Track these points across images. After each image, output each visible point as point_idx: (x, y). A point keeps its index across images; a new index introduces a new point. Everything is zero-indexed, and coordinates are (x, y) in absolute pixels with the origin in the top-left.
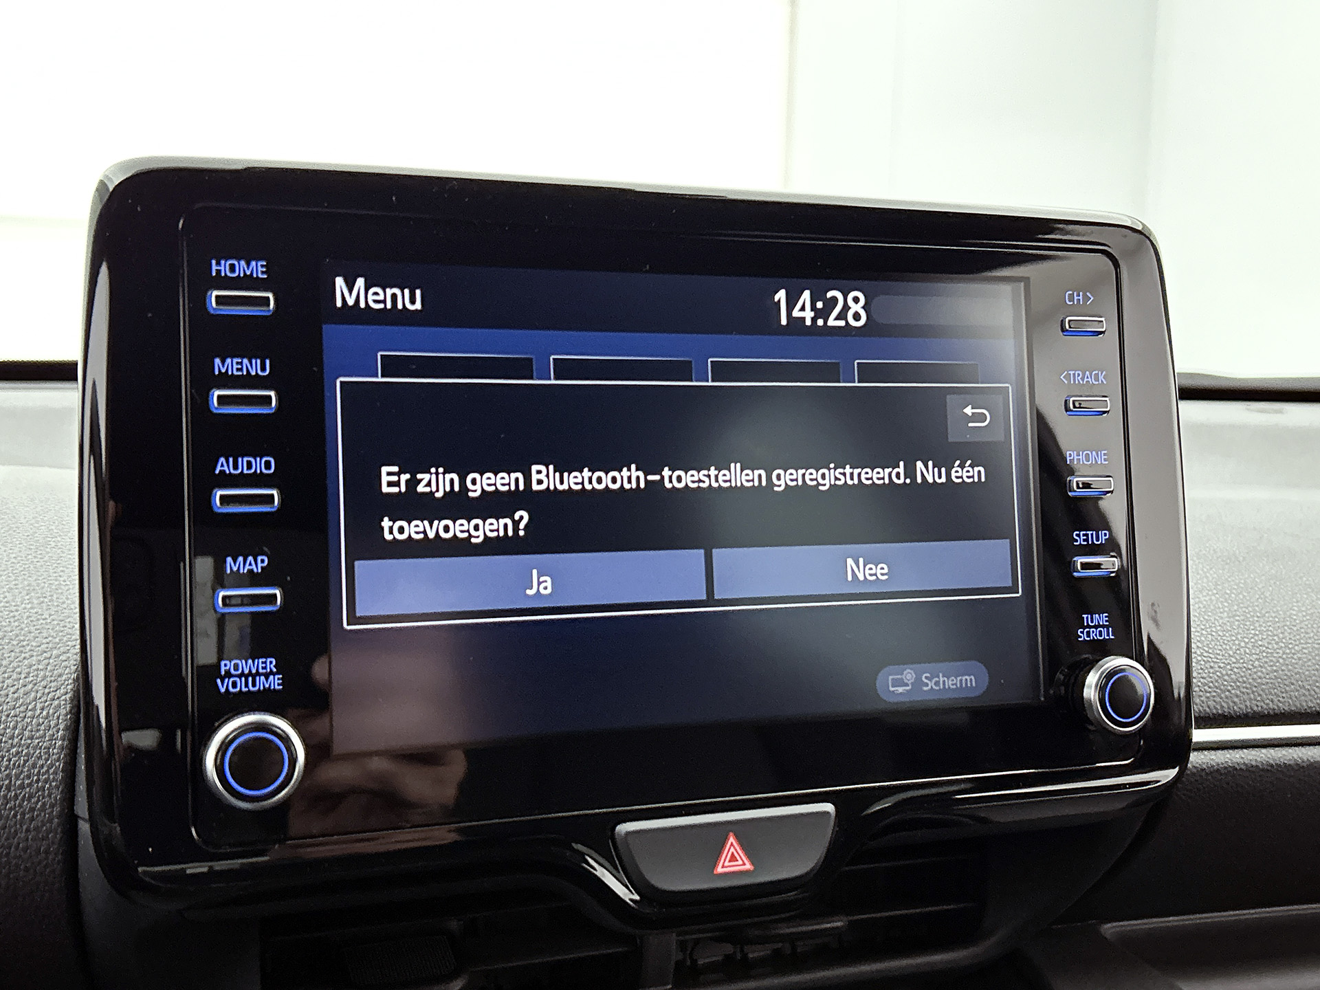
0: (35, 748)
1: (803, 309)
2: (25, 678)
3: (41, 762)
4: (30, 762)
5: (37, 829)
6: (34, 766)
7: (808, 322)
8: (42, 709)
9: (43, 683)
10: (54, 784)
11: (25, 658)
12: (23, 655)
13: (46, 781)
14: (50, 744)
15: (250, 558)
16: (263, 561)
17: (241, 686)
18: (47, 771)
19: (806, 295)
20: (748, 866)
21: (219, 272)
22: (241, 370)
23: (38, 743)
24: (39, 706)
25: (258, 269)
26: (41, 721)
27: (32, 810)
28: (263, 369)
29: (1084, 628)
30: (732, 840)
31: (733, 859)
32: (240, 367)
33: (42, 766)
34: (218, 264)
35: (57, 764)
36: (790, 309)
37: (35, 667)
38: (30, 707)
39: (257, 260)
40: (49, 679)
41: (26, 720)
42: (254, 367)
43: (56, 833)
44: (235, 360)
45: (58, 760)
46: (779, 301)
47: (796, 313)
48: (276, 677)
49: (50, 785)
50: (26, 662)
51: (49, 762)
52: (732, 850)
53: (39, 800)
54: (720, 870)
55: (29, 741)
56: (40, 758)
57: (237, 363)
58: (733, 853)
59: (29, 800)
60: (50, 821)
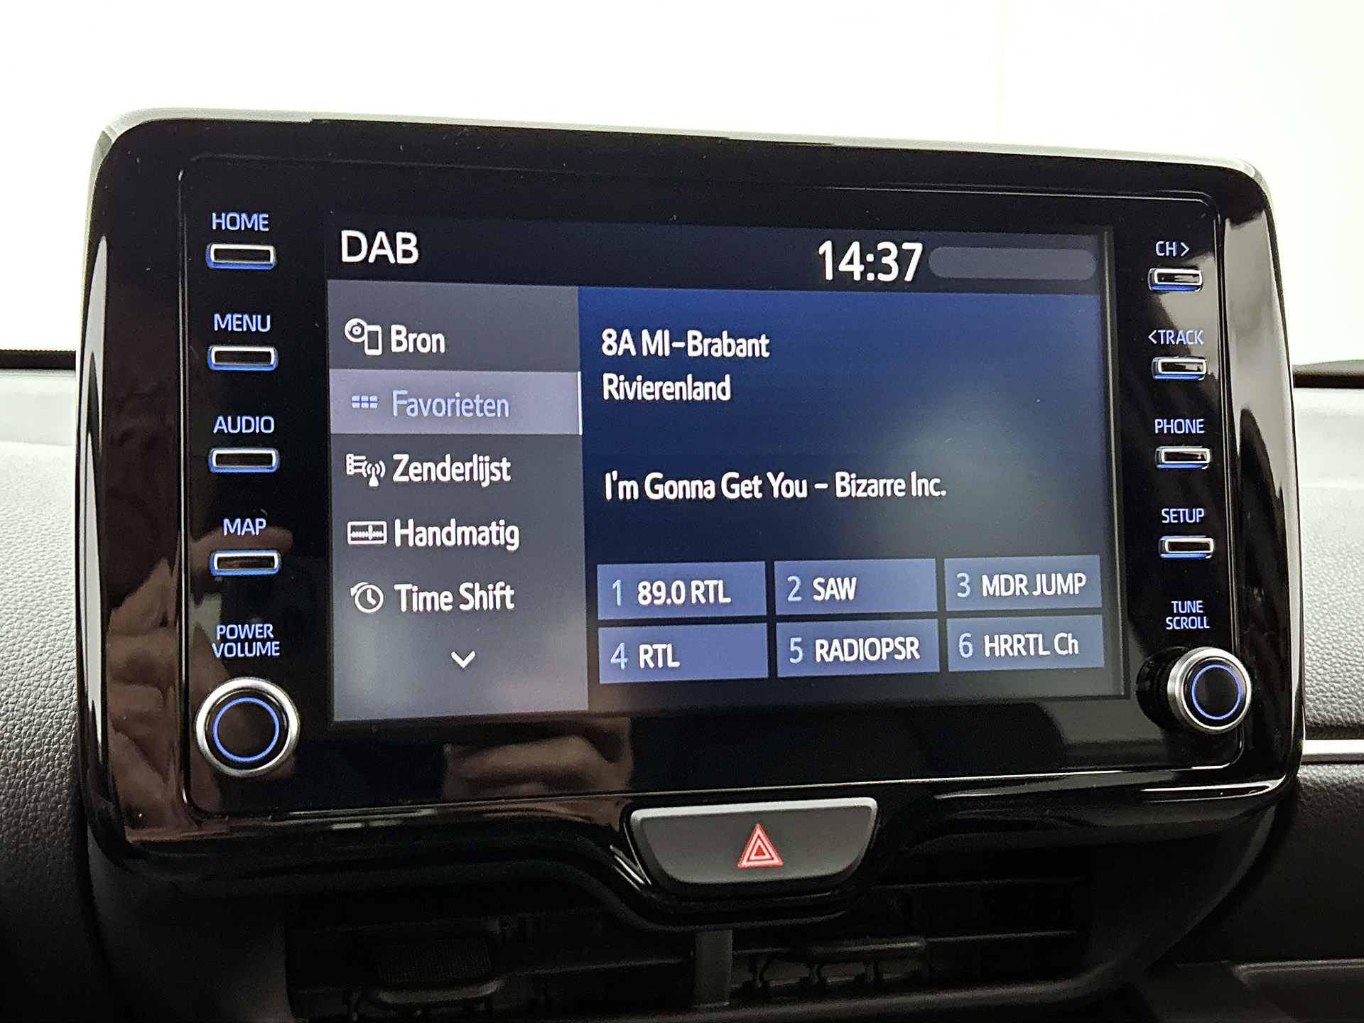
0: (47, 717)
1: (851, 262)
2: (42, 647)
3: (51, 732)
4: (42, 731)
5: (46, 799)
6: (45, 735)
7: (857, 277)
8: (57, 679)
9: (60, 653)
10: (64, 754)
11: (43, 628)
12: (42, 625)
13: (56, 751)
14: (63, 714)
15: (248, 520)
16: (261, 524)
17: (237, 651)
18: (58, 741)
19: (855, 247)
20: (777, 861)
21: (219, 225)
22: (241, 326)
23: (51, 712)
24: (53, 675)
25: (259, 222)
26: (55, 690)
27: (42, 779)
28: (264, 326)
29: (1174, 616)
30: (758, 832)
31: (760, 852)
32: (240, 323)
33: (53, 736)
34: (219, 217)
35: (69, 734)
36: (837, 260)
37: (53, 637)
38: (44, 676)
39: (259, 213)
40: (65, 649)
41: (39, 689)
42: (254, 323)
43: (65, 804)
44: (236, 316)
45: (70, 730)
46: (824, 253)
47: (843, 267)
48: (274, 643)
49: (61, 755)
50: (44, 632)
51: (60, 732)
52: (759, 842)
53: (48, 771)
54: (745, 863)
55: (41, 710)
56: (51, 727)
57: (238, 319)
58: (759, 847)
59: (39, 770)
60: (60, 791)
